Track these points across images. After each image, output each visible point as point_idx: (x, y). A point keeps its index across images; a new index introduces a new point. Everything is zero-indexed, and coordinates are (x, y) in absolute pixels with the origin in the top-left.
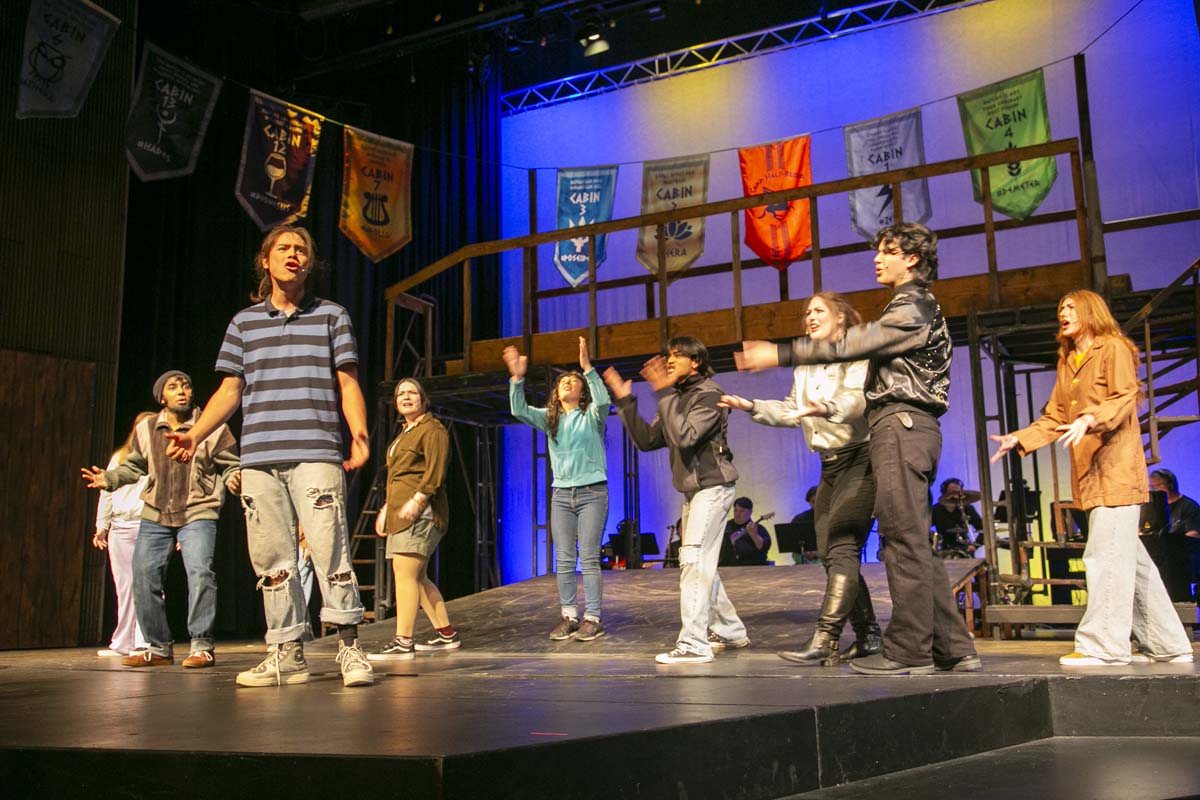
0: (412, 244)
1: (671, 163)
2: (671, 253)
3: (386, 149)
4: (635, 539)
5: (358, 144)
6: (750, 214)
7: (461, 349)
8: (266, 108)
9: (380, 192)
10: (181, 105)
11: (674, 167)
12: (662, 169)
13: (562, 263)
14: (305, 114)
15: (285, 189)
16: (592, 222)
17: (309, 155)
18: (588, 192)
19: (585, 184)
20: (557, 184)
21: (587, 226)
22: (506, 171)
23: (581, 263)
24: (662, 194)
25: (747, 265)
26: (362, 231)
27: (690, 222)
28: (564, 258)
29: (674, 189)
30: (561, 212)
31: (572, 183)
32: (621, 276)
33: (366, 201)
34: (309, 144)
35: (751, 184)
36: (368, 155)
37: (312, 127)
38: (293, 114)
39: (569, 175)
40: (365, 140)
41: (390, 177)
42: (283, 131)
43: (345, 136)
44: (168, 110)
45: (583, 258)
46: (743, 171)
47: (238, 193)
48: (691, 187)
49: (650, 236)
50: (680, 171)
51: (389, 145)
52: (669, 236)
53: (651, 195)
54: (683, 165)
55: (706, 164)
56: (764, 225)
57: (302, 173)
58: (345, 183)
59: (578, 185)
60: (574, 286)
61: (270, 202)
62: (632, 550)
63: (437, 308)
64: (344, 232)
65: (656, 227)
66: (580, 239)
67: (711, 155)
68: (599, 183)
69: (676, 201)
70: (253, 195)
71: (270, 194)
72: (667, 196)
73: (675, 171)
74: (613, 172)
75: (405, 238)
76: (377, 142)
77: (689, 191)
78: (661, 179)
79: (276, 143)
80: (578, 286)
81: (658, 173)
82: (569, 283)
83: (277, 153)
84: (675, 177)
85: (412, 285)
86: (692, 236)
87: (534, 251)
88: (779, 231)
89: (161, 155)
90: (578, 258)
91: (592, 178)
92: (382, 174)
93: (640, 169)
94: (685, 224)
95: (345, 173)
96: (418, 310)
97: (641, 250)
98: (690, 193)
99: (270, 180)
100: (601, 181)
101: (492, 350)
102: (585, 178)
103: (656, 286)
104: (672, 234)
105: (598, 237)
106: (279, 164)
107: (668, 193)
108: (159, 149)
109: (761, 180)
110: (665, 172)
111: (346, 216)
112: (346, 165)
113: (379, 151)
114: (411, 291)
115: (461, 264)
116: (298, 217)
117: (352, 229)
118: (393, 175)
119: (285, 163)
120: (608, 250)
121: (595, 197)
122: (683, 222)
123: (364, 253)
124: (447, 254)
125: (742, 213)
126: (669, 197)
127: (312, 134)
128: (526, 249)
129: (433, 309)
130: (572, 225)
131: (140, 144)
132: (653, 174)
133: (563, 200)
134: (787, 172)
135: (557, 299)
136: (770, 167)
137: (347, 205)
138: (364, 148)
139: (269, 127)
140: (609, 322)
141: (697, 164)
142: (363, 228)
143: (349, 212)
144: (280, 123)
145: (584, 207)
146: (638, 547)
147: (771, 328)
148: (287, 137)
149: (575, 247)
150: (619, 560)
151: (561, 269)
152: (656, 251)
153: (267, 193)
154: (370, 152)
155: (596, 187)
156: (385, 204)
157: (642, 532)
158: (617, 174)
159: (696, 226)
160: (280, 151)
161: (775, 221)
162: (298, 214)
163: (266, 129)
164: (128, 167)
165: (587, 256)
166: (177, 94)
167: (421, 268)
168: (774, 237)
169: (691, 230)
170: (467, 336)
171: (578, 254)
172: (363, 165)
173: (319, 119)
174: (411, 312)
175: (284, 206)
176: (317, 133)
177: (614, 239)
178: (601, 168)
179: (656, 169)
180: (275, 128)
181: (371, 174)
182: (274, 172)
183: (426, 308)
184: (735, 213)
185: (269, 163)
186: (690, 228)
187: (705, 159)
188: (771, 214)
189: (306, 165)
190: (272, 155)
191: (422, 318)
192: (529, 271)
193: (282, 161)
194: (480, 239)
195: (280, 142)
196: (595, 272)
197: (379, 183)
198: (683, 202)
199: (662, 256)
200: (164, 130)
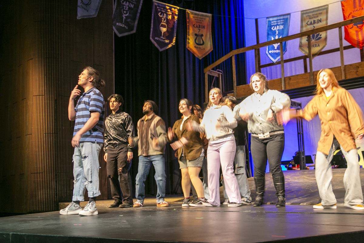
0: (212, 51)
1: (312, 10)
2: (313, 46)
3: (202, 17)
4: (303, 158)
5: (191, 16)
6: (346, 27)
7: (233, 89)
8: (159, 6)
9: (201, 33)
10: (130, 8)
11: (313, 12)
12: (309, 13)
13: (269, 53)
14: (172, 7)
15: (167, 35)
16: (281, 37)
17: (174, 22)
18: (279, 25)
19: (277, 22)
20: (266, 23)
21: (279, 39)
22: (246, 20)
23: (277, 53)
24: (309, 23)
25: (346, 48)
26: (195, 48)
27: (321, 33)
28: (270, 52)
29: (314, 20)
30: (268, 34)
31: (272, 22)
32: (293, 57)
33: (196, 37)
34: (174, 18)
35: (347, 15)
36: (195, 20)
37: (175, 11)
38: (168, 8)
39: (271, 19)
40: (194, 14)
41: (204, 27)
42: (165, 14)
43: (187, 13)
44: (126, 11)
45: (278, 51)
46: (343, 10)
47: (151, 38)
48: (321, 19)
49: (304, 40)
50: (316, 13)
51: (203, 15)
52: (312, 40)
53: (304, 24)
54: (317, 11)
55: (327, 10)
56: (353, 32)
57: (173, 29)
58: (188, 31)
59: (274, 23)
60: (275, 62)
61: (162, 40)
62: (302, 162)
63: (223, 74)
64: (189, 49)
65: (307, 36)
66: (276, 44)
67: (329, 5)
68: (283, 22)
69: (315, 25)
70: (156, 38)
71: (162, 37)
72: (311, 24)
73: (314, 13)
74: (288, 16)
75: (210, 50)
76: (198, 15)
77: (320, 21)
78: (308, 17)
79: (163, 19)
80: (276, 62)
81: (307, 15)
82: (273, 61)
83: (163, 22)
84: (314, 16)
85: (213, 67)
86: (322, 38)
87: (259, 50)
88: (360, 33)
89: (124, 27)
90: (276, 51)
91: (280, 20)
92: (201, 26)
93: (299, 14)
94: (319, 34)
95: (188, 27)
96: (216, 75)
97: (301, 46)
98: (321, 21)
99: (161, 32)
100: (284, 20)
101: (244, 89)
102: (277, 20)
103: (308, 59)
104: (313, 39)
105: (283, 43)
106: (164, 26)
107: (311, 22)
108: (124, 25)
109: (351, 13)
110: (310, 14)
111: (189, 43)
112: (188, 24)
113: (199, 18)
114: (213, 69)
115: (231, 58)
116: (172, 45)
117: (191, 48)
118: (205, 26)
119: (166, 26)
120: (288, 47)
121: (282, 27)
122: (317, 33)
123: (196, 56)
124: (226, 54)
125: (343, 28)
126: (312, 24)
127: (175, 14)
128: (255, 50)
129: (222, 75)
130: (273, 39)
131: (117, 24)
132: (305, 16)
133: (269, 29)
134: (363, 8)
135: (268, 68)
136: (355, 7)
137: (189, 39)
138: (194, 17)
139: (160, 13)
140: (289, 75)
141: (324, 9)
142: (195, 47)
143: (190, 41)
144: (164, 11)
145: (277, 31)
146: (305, 161)
147: (357, 73)
148: (166, 16)
149: (275, 47)
150: (297, 166)
151: (269, 56)
152: (307, 46)
153: (161, 37)
154: (196, 18)
155: (282, 23)
156: (202, 37)
157: (306, 155)
158: (290, 17)
159: (323, 34)
160: (164, 22)
161: (358, 29)
162: (172, 44)
163: (159, 14)
164: (114, 31)
165: (279, 50)
166: (128, 5)
167: (216, 60)
168: (357, 35)
169: (321, 36)
170: (235, 84)
171: (275, 50)
172: (194, 24)
173: (177, 8)
174: (213, 77)
175: (167, 41)
176: (177, 13)
177: (290, 43)
178: (284, 15)
179: (306, 13)
180: (162, 13)
181: (197, 27)
182: (163, 29)
183: (219, 74)
184: (340, 28)
185: (161, 27)
186: (321, 35)
187: (326, 7)
188: (356, 26)
189: (174, 26)
190: (162, 23)
191: (218, 79)
192: (257, 58)
193: (165, 25)
194: (237, 47)
195: (164, 18)
196: (283, 56)
197: (200, 30)
198: (317, 26)
199: (309, 47)
200: (125, 18)
